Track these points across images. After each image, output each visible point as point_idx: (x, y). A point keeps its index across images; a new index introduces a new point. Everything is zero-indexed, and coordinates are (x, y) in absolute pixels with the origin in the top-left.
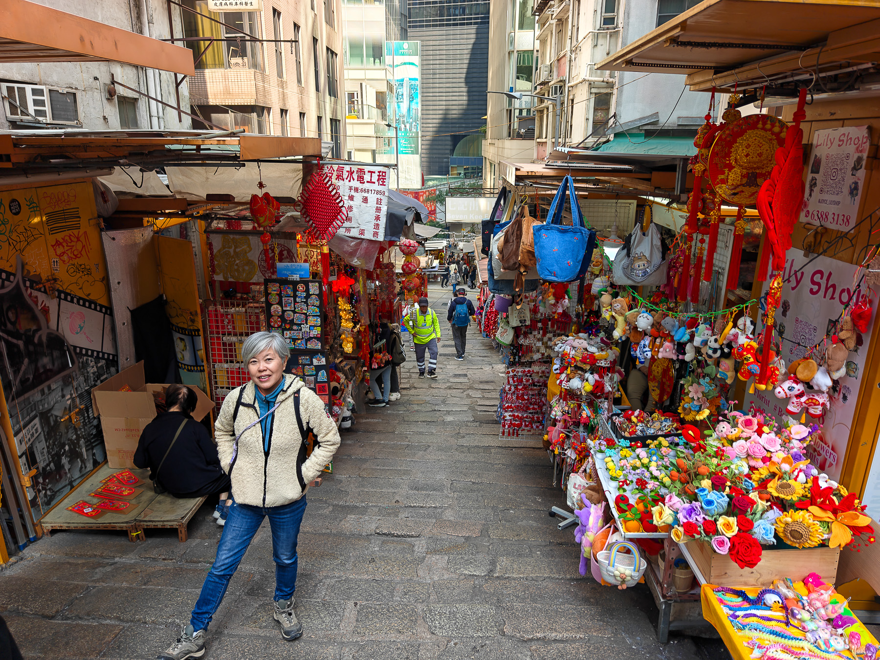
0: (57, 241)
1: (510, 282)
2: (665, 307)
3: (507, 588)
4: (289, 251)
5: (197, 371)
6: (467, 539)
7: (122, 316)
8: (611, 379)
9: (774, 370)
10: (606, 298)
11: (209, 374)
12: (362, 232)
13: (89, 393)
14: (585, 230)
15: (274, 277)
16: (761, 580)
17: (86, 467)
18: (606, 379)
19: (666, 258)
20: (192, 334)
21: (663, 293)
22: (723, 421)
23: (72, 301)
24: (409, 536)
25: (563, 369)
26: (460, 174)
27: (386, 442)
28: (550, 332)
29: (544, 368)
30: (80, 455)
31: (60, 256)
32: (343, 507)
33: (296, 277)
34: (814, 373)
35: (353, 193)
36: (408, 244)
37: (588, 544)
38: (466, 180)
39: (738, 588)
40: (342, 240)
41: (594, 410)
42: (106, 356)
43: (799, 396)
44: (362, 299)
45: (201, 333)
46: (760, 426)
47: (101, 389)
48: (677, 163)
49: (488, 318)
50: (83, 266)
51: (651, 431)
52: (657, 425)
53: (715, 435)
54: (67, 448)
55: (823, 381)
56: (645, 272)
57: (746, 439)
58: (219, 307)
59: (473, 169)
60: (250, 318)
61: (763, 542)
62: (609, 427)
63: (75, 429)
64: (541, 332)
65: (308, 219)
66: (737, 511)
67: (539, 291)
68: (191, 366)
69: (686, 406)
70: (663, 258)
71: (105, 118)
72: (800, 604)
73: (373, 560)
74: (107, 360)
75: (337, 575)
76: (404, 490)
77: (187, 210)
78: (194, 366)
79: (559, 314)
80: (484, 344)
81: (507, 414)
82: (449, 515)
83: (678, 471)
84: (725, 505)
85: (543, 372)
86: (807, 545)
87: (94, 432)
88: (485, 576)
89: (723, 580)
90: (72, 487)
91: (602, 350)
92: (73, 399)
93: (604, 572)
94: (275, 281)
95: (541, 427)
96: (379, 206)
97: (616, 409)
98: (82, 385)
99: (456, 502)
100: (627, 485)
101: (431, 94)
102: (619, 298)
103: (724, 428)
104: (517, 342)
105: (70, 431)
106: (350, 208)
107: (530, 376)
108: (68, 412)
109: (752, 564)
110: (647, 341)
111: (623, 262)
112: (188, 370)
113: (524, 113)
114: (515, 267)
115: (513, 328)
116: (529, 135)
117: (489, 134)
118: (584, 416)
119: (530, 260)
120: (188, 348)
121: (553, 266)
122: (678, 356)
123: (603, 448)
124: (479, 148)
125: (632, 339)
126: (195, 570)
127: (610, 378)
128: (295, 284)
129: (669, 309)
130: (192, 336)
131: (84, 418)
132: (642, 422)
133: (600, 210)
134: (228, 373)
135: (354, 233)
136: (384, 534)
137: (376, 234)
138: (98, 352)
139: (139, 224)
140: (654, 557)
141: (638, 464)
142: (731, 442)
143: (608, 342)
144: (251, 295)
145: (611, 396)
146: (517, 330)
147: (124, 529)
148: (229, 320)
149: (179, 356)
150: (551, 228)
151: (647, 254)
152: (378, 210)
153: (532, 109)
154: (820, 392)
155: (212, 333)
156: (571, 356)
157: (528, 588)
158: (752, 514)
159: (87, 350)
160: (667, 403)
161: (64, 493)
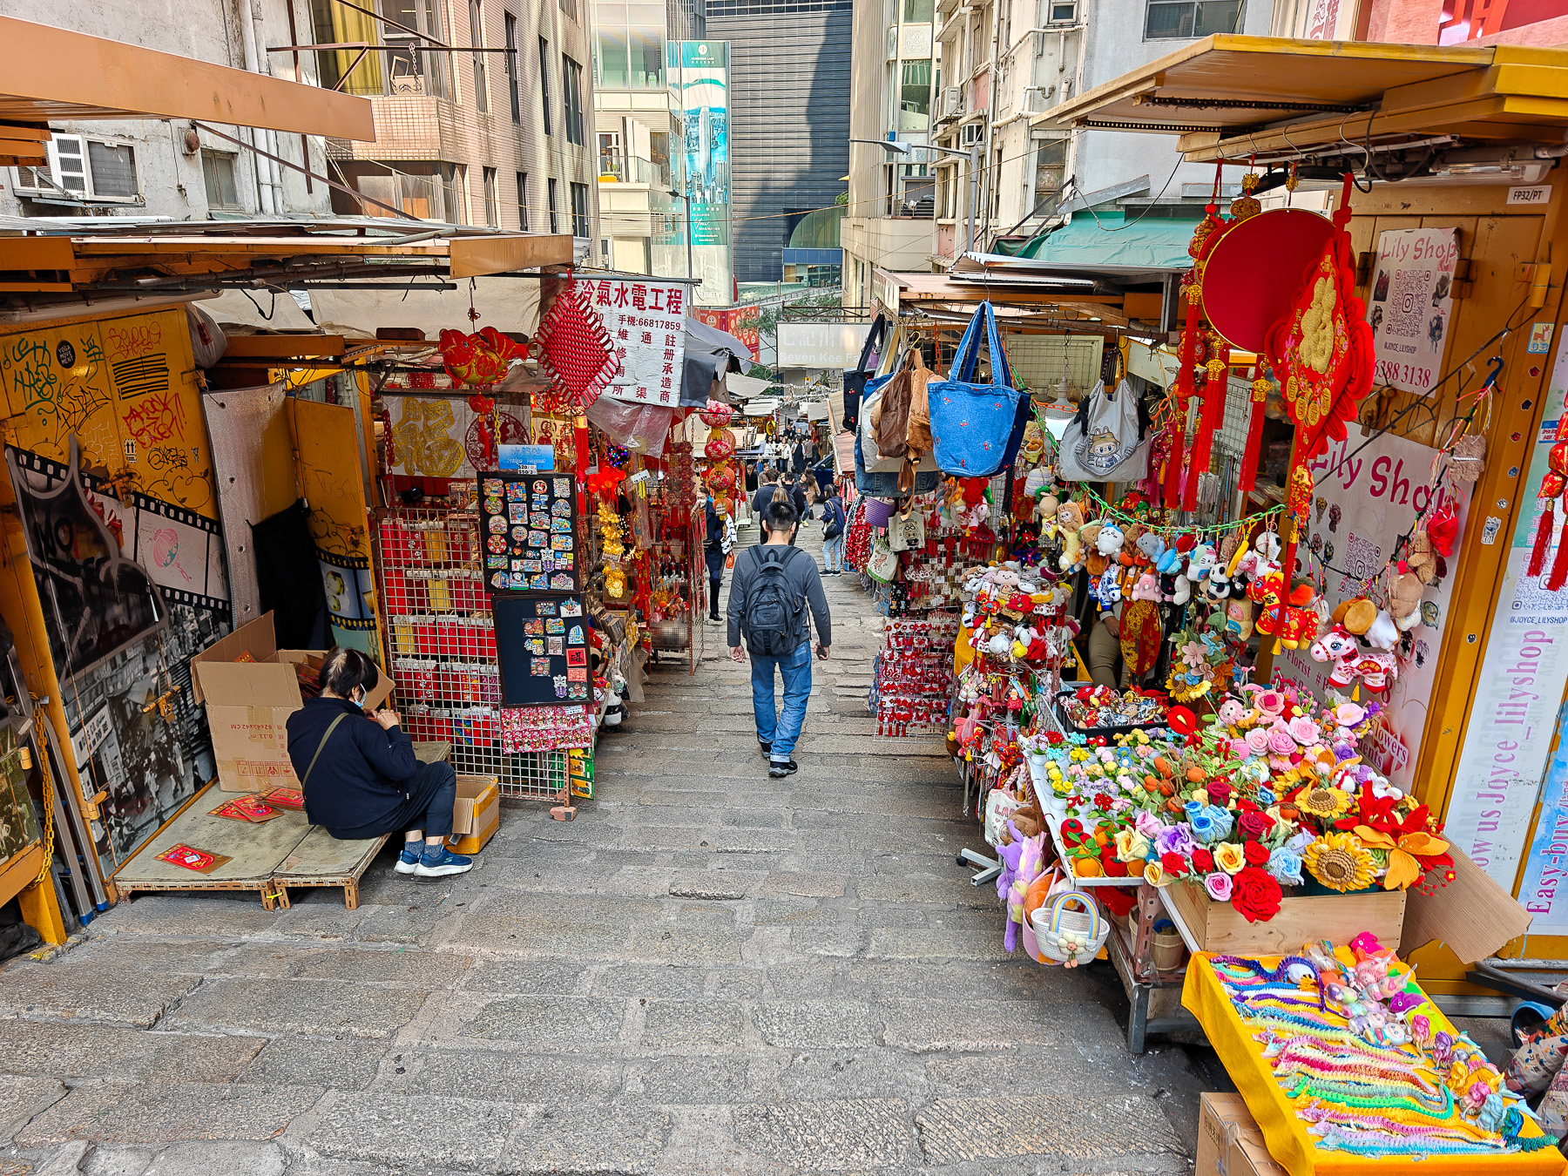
0: (132, 410)
1: (891, 477)
2: (1144, 517)
3: (887, 975)
4: (518, 425)
5: (363, 628)
6: (822, 900)
7: (238, 534)
8: (1057, 636)
9: (1311, 616)
10: (1048, 503)
11: (384, 633)
12: (642, 392)
13: (186, 664)
14: (1013, 393)
15: (493, 468)
16: (1284, 944)
17: (183, 790)
18: (1049, 635)
19: (1146, 437)
20: (354, 566)
21: (1141, 494)
22: (1231, 698)
23: (157, 511)
24: (726, 898)
25: (978, 620)
26: (801, 278)
27: (681, 749)
28: (959, 560)
29: (948, 621)
30: (173, 769)
31: (137, 435)
32: (614, 854)
33: (532, 469)
34: (1370, 621)
35: (625, 326)
36: (714, 410)
37: (1019, 900)
38: (811, 290)
39: (1248, 957)
40: (608, 405)
41: (1029, 688)
42: (212, 603)
43: (1349, 657)
44: (638, 505)
45: (370, 563)
46: (1289, 705)
47: (204, 659)
48: (1164, 280)
49: (853, 537)
50: (174, 453)
51: (1121, 720)
52: (1132, 710)
53: (1219, 723)
54: (153, 756)
55: (1384, 633)
56: (1112, 460)
57: (1267, 726)
58: (400, 521)
59: (823, 269)
60: (453, 538)
61: (1283, 882)
62: (1054, 713)
63: (165, 724)
64: (944, 559)
65: (551, 371)
66: (1244, 835)
67: (940, 490)
68: (352, 620)
69: (1177, 678)
70: (1141, 437)
71: (181, 189)
72: (1343, 979)
73: (668, 935)
74: (214, 610)
75: (610, 959)
76: (716, 825)
77: (344, 356)
78: (357, 620)
79: (971, 529)
80: (846, 582)
81: (886, 699)
82: (791, 864)
83: (1159, 778)
84: (1228, 826)
85: (947, 627)
86: (1353, 887)
87: (195, 730)
88: (852, 957)
89: (1226, 946)
90: (162, 822)
91: (1043, 589)
92: (161, 676)
93: (1042, 942)
94: (495, 475)
95: (943, 720)
96: (670, 348)
97: (1066, 686)
98: (175, 652)
99: (802, 844)
100: (1081, 804)
101: (749, 136)
102: (1069, 502)
103: (1232, 708)
104: (903, 578)
105: (158, 729)
106: (621, 353)
107: (926, 634)
108: (153, 697)
109: (1266, 916)
110: (1114, 572)
111: (1076, 444)
112: (348, 627)
113: (915, 172)
114: (900, 451)
115: (896, 553)
116: (924, 211)
117: (853, 209)
118: (1014, 697)
119: (925, 440)
120: (347, 589)
121: (960, 450)
122: (1163, 596)
123: (1042, 746)
124: (835, 232)
125: (1089, 569)
126: (376, 954)
127: (1056, 634)
128: (529, 480)
129: (1151, 520)
130: (354, 569)
131: (179, 708)
132: (1107, 705)
133: (1043, 352)
134: (415, 632)
135: (629, 394)
136: (684, 895)
137: (665, 396)
138: (200, 597)
139: (263, 381)
140: (1122, 918)
141: (1099, 770)
142: (1243, 731)
143: (1053, 576)
144: (448, 499)
145: (1057, 663)
146: (902, 557)
147: (255, 889)
148: (417, 542)
149: (332, 603)
150: (958, 388)
151: (1115, 431)
152: (669, 354)
153: (929, 166)
154: (1380, 651)
155: (387, 563)
156: (992, 599)
157: (921, 974)
158: (1270, 841)
159: (182, 593)
160: (1151, 675)
161: (150, 832)
